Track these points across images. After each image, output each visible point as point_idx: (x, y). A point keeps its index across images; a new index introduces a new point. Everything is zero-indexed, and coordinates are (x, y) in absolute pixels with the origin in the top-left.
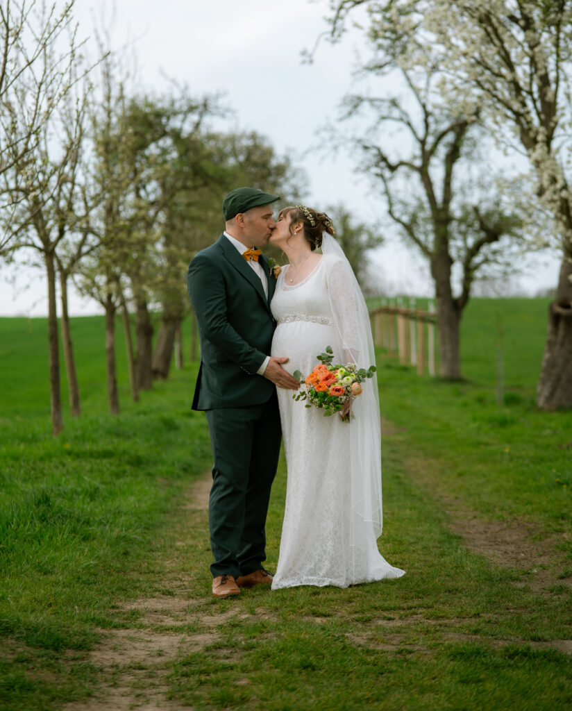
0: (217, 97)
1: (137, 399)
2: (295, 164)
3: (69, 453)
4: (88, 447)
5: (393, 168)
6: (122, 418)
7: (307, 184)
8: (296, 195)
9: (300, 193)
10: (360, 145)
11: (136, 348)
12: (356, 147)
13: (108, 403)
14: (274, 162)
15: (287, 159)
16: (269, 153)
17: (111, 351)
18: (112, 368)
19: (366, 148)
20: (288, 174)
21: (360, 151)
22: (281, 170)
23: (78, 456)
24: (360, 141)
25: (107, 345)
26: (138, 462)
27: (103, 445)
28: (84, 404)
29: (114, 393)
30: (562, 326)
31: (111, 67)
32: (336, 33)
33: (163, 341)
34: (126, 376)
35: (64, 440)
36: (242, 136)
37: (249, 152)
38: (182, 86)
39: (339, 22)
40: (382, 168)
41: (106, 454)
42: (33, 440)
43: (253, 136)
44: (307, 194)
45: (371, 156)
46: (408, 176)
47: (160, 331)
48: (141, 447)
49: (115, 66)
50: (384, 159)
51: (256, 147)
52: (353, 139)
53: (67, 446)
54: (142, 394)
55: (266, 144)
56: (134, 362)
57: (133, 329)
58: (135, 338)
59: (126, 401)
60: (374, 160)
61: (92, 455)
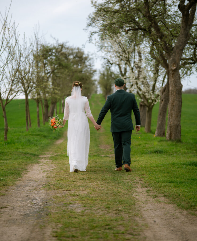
0: (66, 43)
1: (44, 124)
2: (90, 57)
3: (31, 135)
4: (34, 133)
5: (112, 64)
6: (41, 128)
7: (93, 63)
8: (90, 66)
9: (91, 65)
10: (103, 58)
11: (44, 111)
12: (102, 58)
13: (37, 125)
14: (84, 56)
15: (88, 55)
16: (83, 53)
17: (38, 112)
18: (38, 116)
19: (104, 59)
20: (88, 59)
21: (103, 59)
22: (86, 58)
23: (32, 135)
24: (103, 57)
25: (37, 111)
26: (45, 137)
27: (37, 133)
28: (32, 125)
29: (39, 123)
30: (142, 107)
31: (38, 42)
32: (90, 41)
33: (51, 109)
34: (42, 118)
35: (29, 132)
36: (75, 49)
37: (77, 53)
38: (57, 40)
39: (91, 38)
40: (109, 64)
41: (38, 135)
42: (23, 132)
43: (78, 49)
44: (93, 66)
45: (106, 60)
46: (115, 66)
47: (51, 106)
48: (45, 134)
49: (39, 41)
50: (109, 62)
51: (79, 52)
52: (101, 56)
53: (30, 133)
54: (46, 123)
55: (82, 51)
56: (44, 115)
57: (43, 106)
58: (44, 108)
59: (42, 124)
60: (107, 62)
61: (35, 135)
